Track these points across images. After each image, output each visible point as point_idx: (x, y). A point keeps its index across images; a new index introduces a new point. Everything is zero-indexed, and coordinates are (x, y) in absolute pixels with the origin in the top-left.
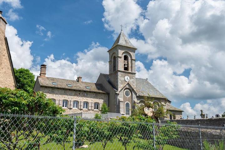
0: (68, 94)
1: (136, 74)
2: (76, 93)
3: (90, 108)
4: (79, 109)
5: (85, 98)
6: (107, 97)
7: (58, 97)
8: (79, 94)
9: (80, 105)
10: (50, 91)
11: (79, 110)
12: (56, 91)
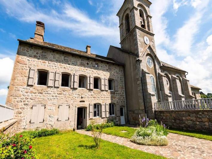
0: (70, 63)
1: (154, 36)
2: (82, 62)
3: (103, 88)
4: (88, 89)
5: (95, 71)
6: (123, 71)
7: (54, 68)
8: (88, 64)
9: (88, 82)
10: (38, 55)
11: (88, 91)
12: (50, 55)
